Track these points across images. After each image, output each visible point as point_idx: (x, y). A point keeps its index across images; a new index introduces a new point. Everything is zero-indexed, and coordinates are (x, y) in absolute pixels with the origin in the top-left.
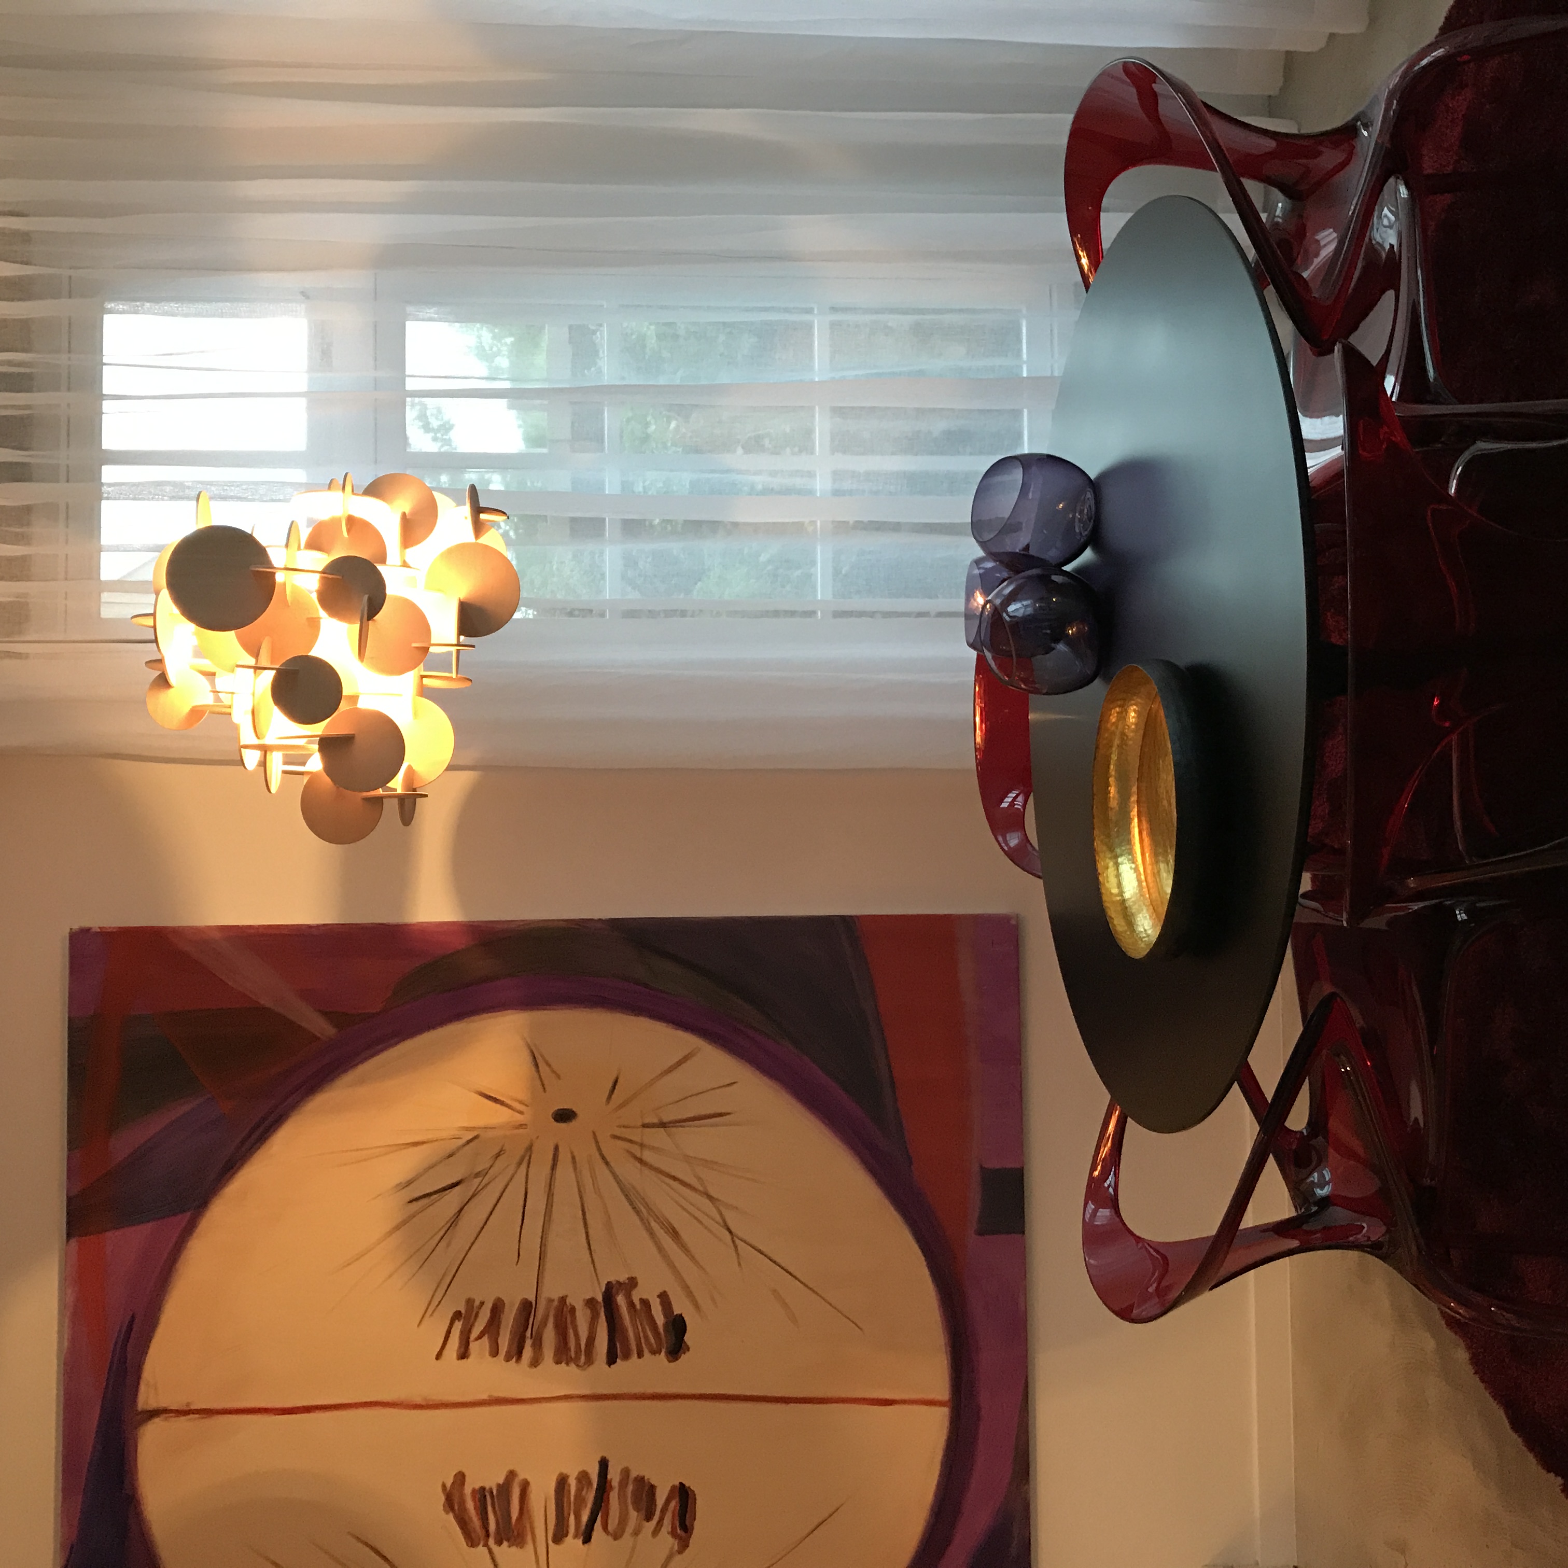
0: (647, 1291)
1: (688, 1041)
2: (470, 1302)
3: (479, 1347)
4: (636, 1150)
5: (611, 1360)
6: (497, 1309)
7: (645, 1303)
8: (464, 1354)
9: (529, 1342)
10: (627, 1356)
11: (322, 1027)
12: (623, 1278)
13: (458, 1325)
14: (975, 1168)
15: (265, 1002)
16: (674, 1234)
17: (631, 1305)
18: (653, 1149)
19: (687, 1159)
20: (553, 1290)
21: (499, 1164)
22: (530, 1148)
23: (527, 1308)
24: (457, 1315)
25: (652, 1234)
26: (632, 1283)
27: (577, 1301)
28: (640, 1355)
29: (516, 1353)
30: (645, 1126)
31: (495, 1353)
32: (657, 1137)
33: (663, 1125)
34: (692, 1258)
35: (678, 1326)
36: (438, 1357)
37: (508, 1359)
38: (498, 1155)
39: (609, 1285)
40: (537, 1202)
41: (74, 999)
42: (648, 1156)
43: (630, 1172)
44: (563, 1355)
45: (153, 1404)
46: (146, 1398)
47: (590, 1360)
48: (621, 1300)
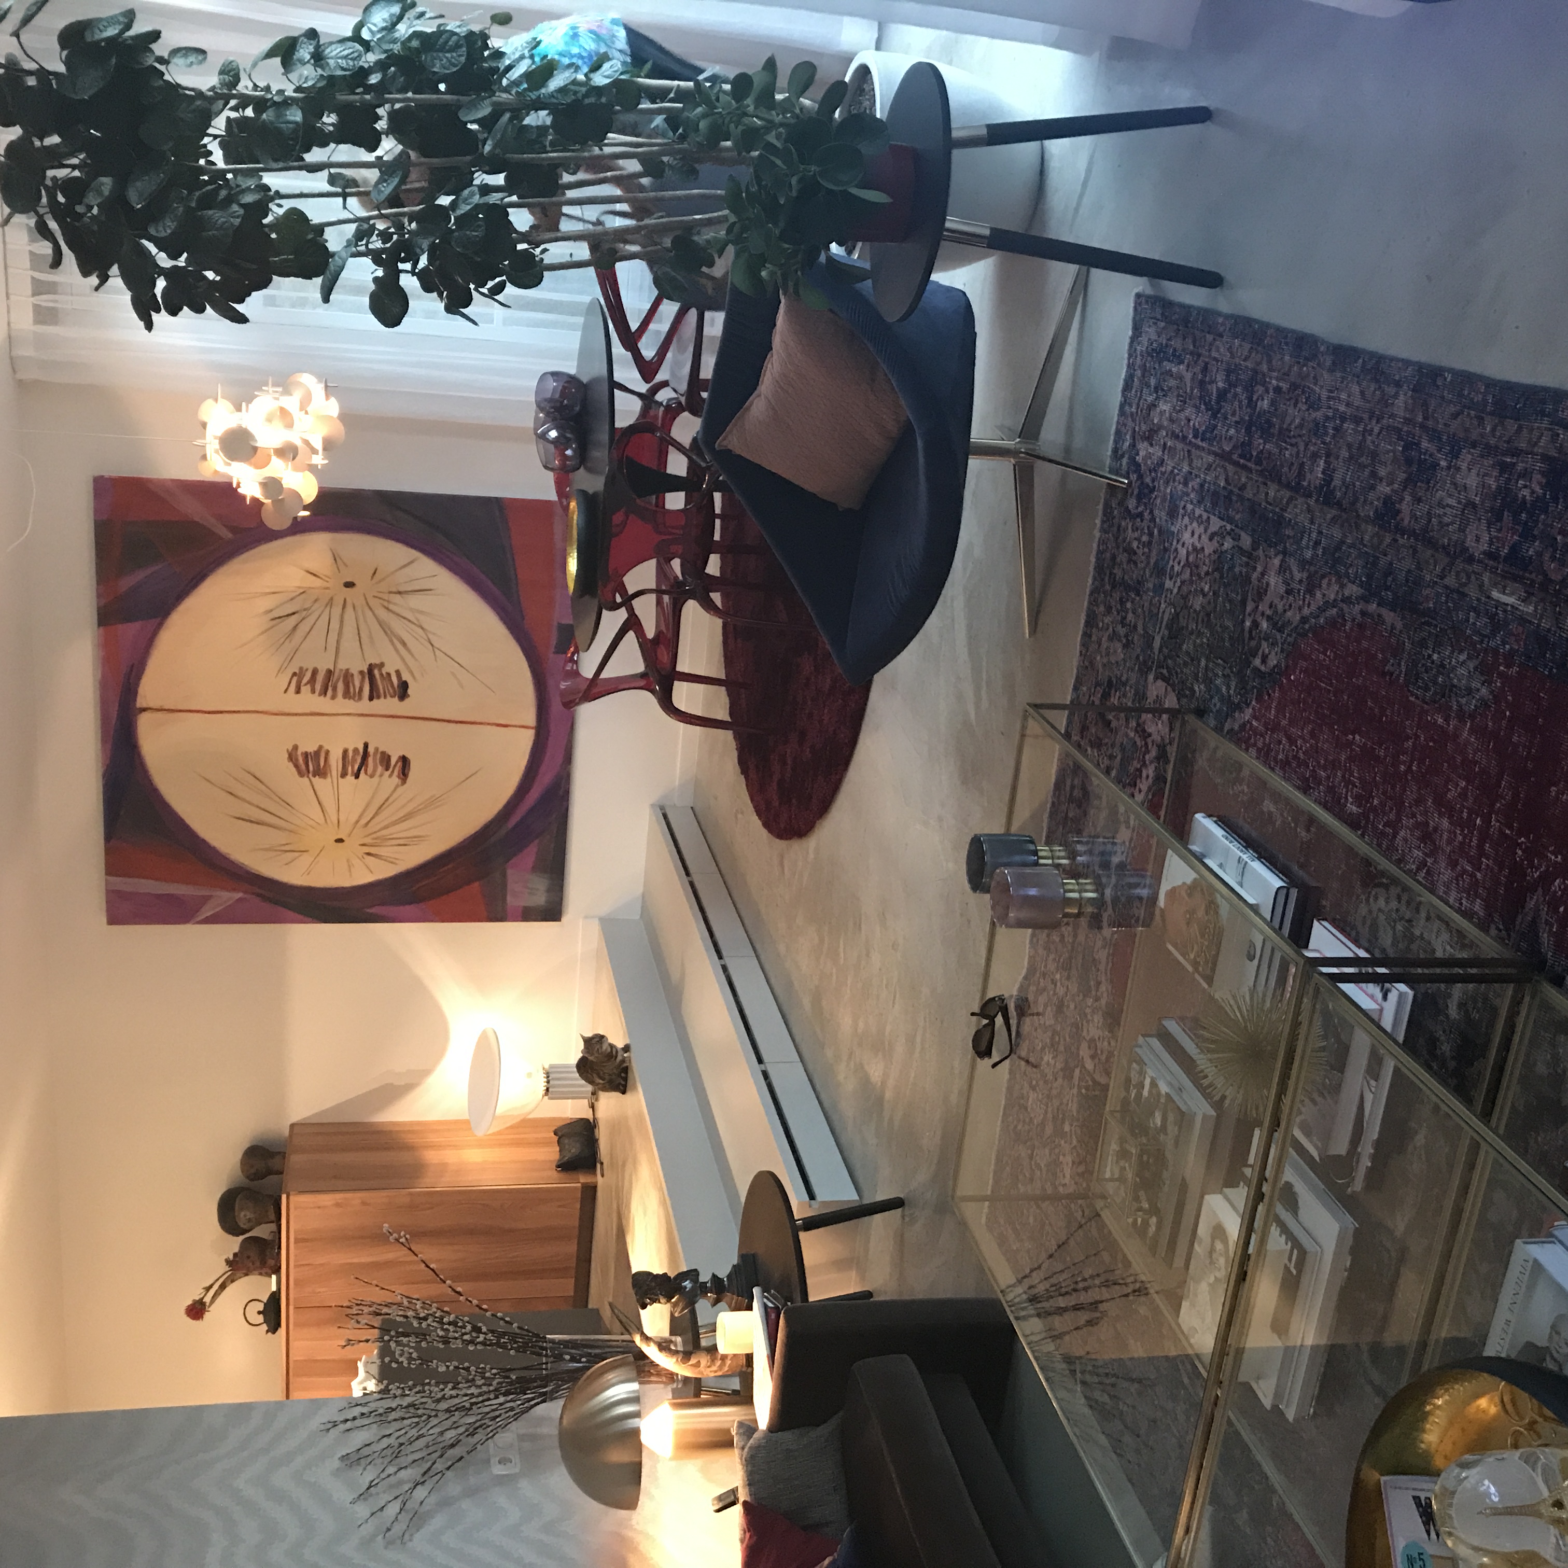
0: (390, 668)
1: (414, 553)
2: (301, 669)
3: (306, 689)
4: (386, 604)
5: (371, 699)
6: (315, 672)
7: (389, 674)
8: (298, 691)
9: (330, 689)
10: (379, 697)
11: (226, 534)
12: (378, 662)
13: (295, 679)
14: (555, 624)
15: (196, 519)
16: (404, 644)
17: (381, 675)
18: (395, 604)
19: (412, 610)
20: (342, 665)
21: (316, 605)
22: (332, 599)
23: (329, 673)
24: (295, 674)
25: (393, 644)
26: (382, 665)
27: (355, 671)
28: (385, 697)
29: (324, 692)
30: (390, 592)
31: (313, 691)
32: (397, 598)
33: (400, 593)
34: (412, 655)
35: (404, 686)
36: (286, 691)
37: (320, 695)
38: (316, 601)
39: (370, 665)
40: (335, 625)
41: (97, 511)
42: (391, 607)
43: (382, 613)
44: (347, 695)
45: (145, 705)
46: (140, 702)
47: (360, 698)
48: (376, 672)
